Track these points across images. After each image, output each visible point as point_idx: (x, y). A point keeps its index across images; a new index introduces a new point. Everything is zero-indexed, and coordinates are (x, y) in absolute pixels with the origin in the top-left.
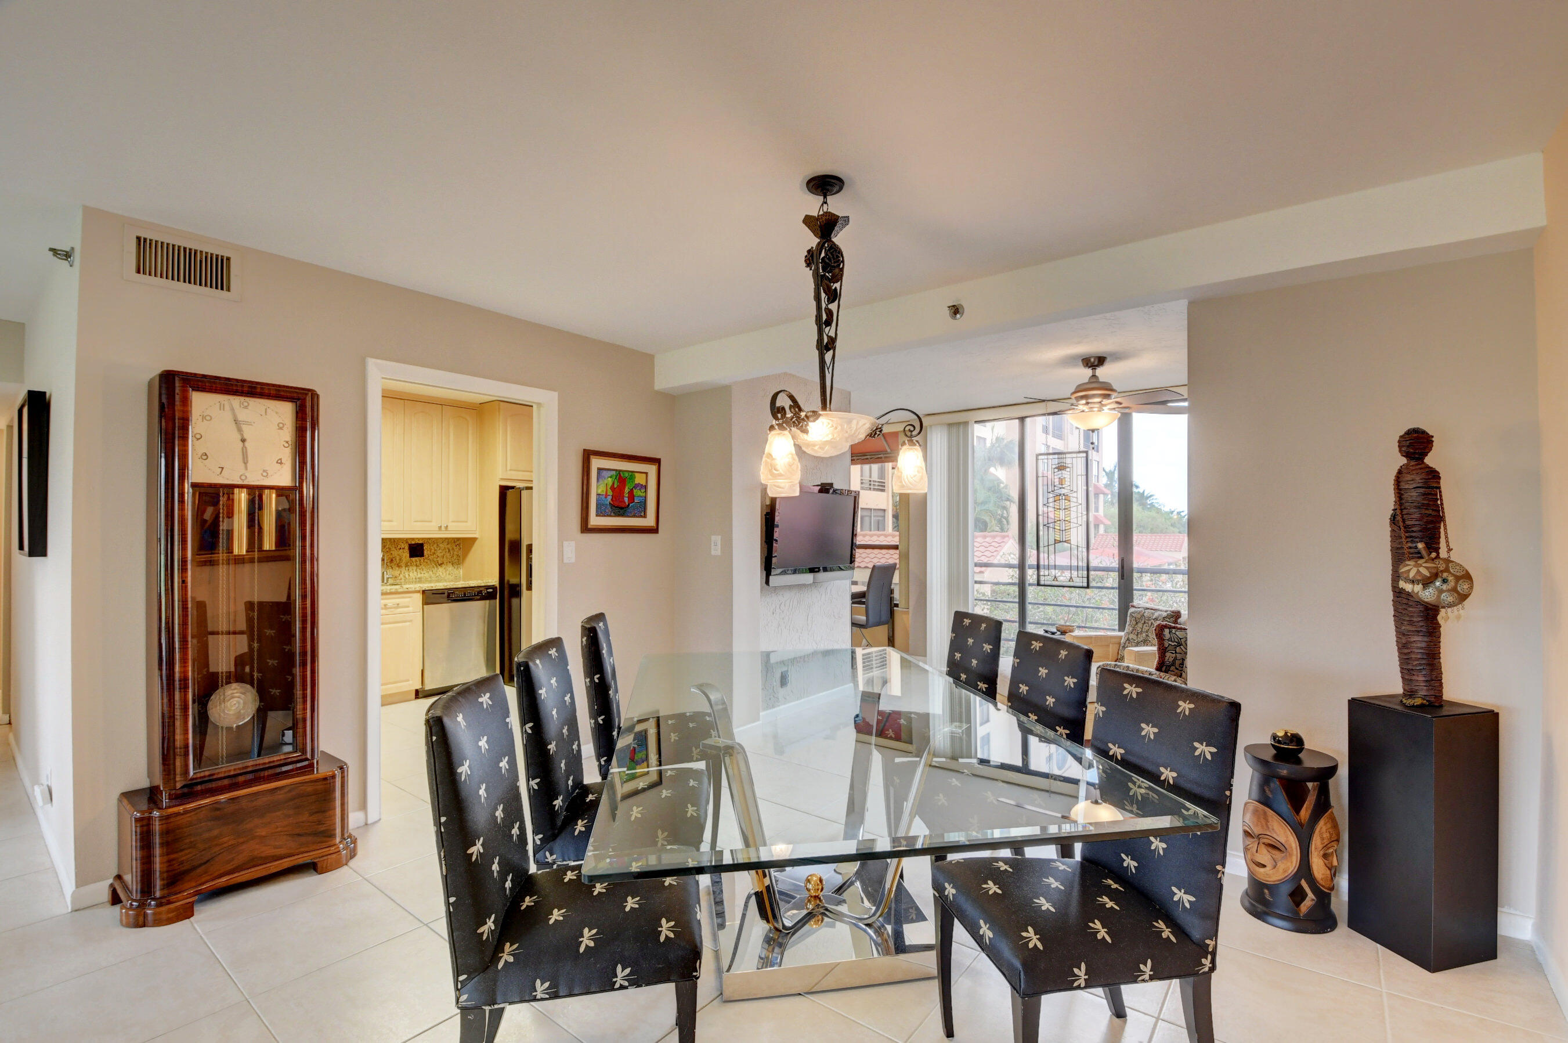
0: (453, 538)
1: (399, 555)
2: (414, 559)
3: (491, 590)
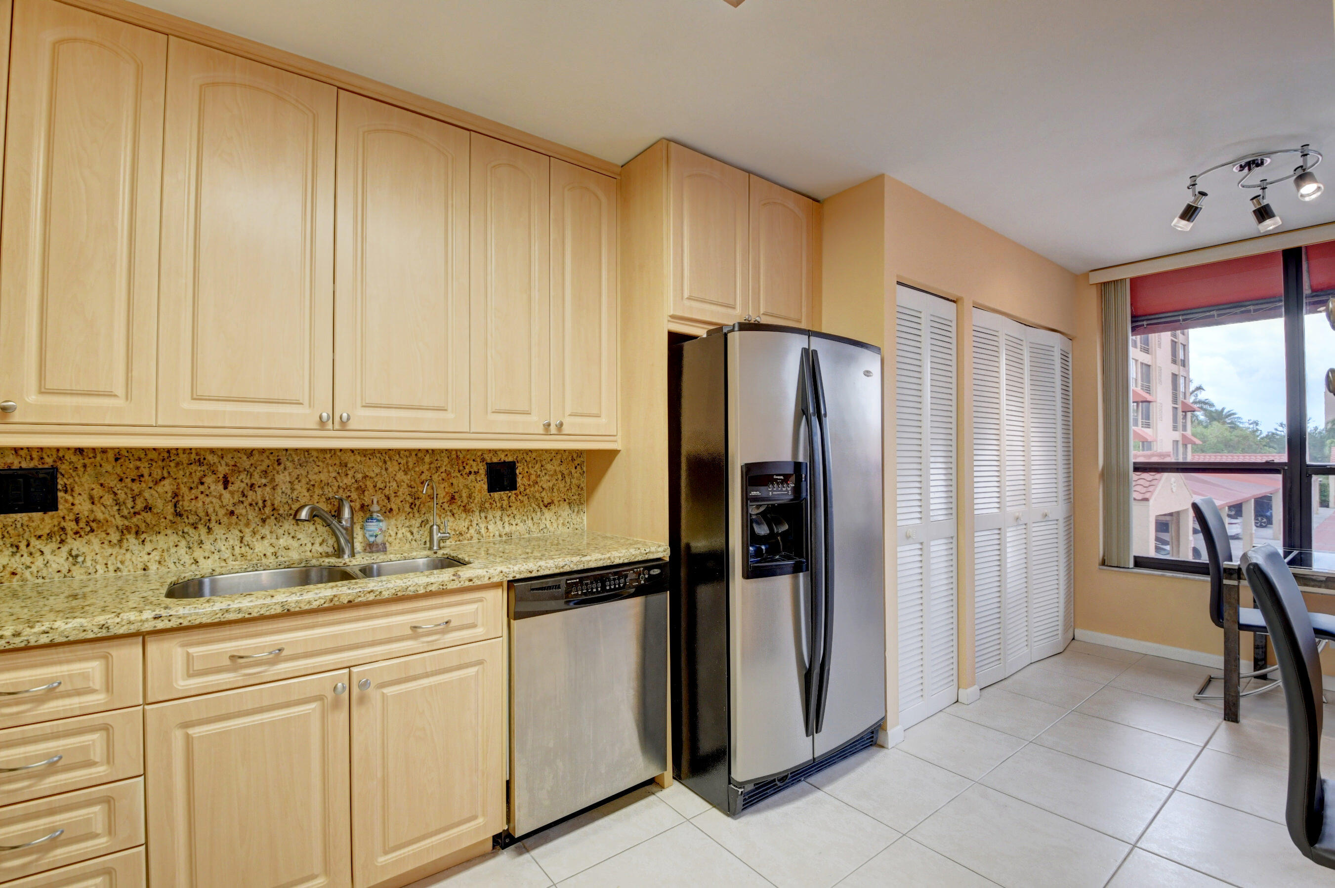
0: (571, 452)
1: (466, 486)
2: (496, 495)
3: (656, 572)
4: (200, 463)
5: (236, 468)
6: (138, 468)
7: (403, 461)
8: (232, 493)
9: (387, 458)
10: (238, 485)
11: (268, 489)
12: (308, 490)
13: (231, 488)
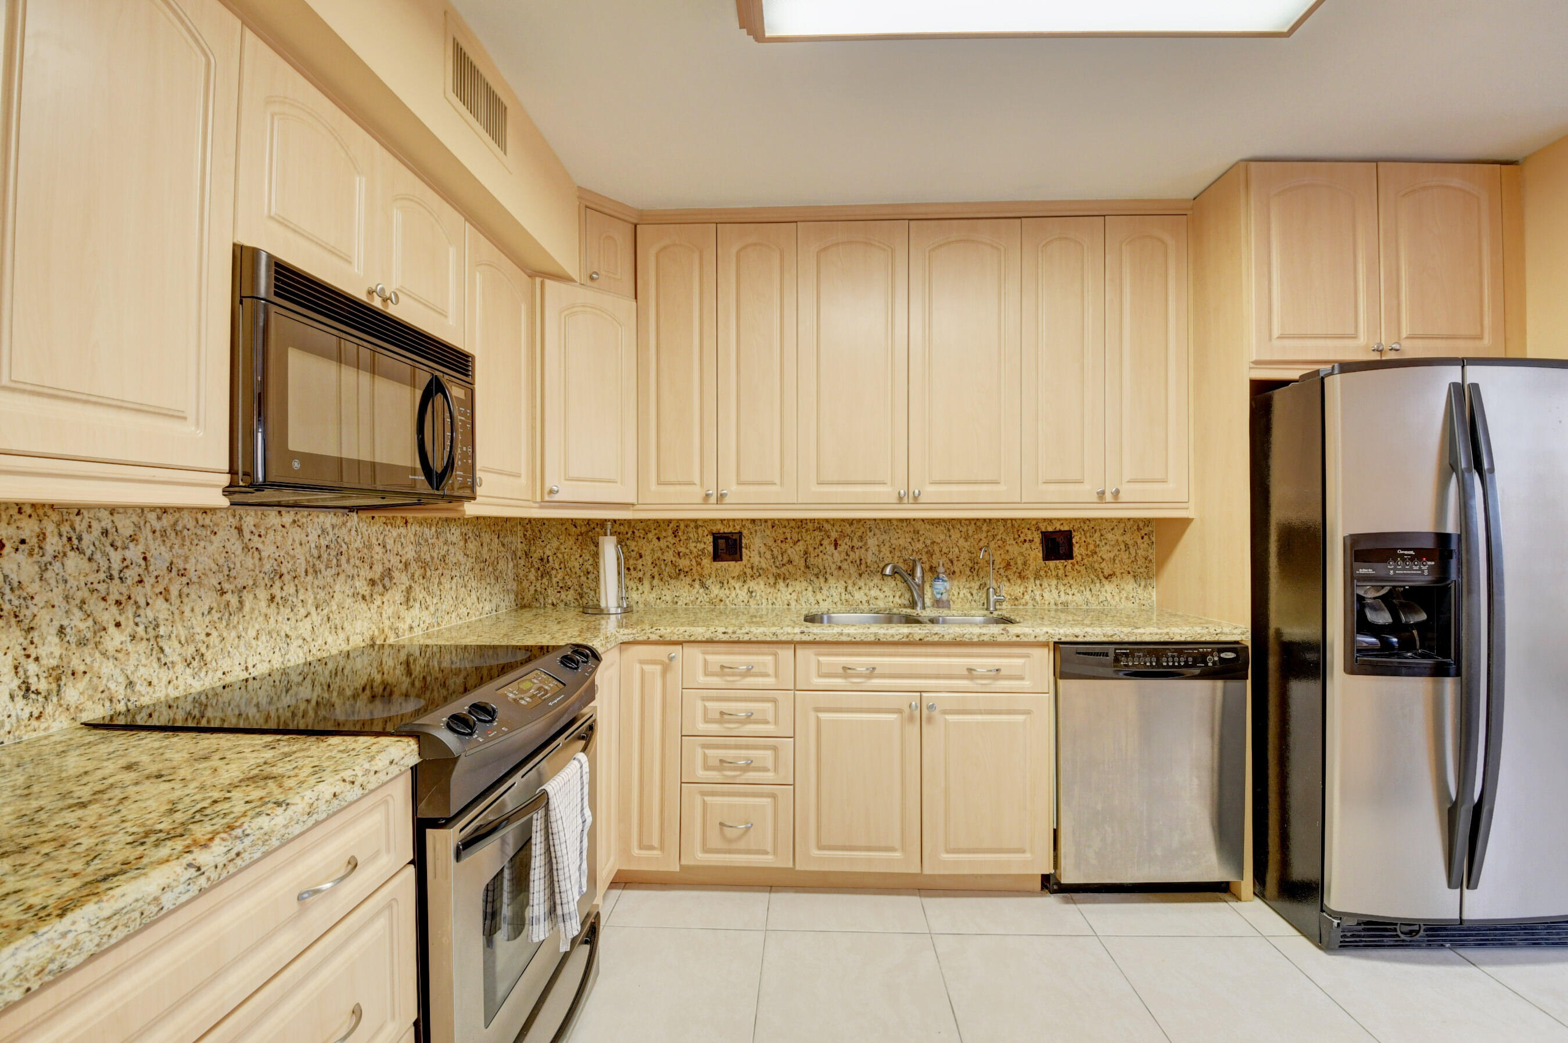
0: (1136, 520)
1: (1021, 554)
2: (1052, 564)
3: (1230, 655)
4: (820, 529)
5: (843, 535)
6: (784, 533)
7: (964, 530)
8: (840, 553)
9: (951, 527)
10: (843, 547)
11: (863, 550)
12: (891, 552)
13: (839, 549)
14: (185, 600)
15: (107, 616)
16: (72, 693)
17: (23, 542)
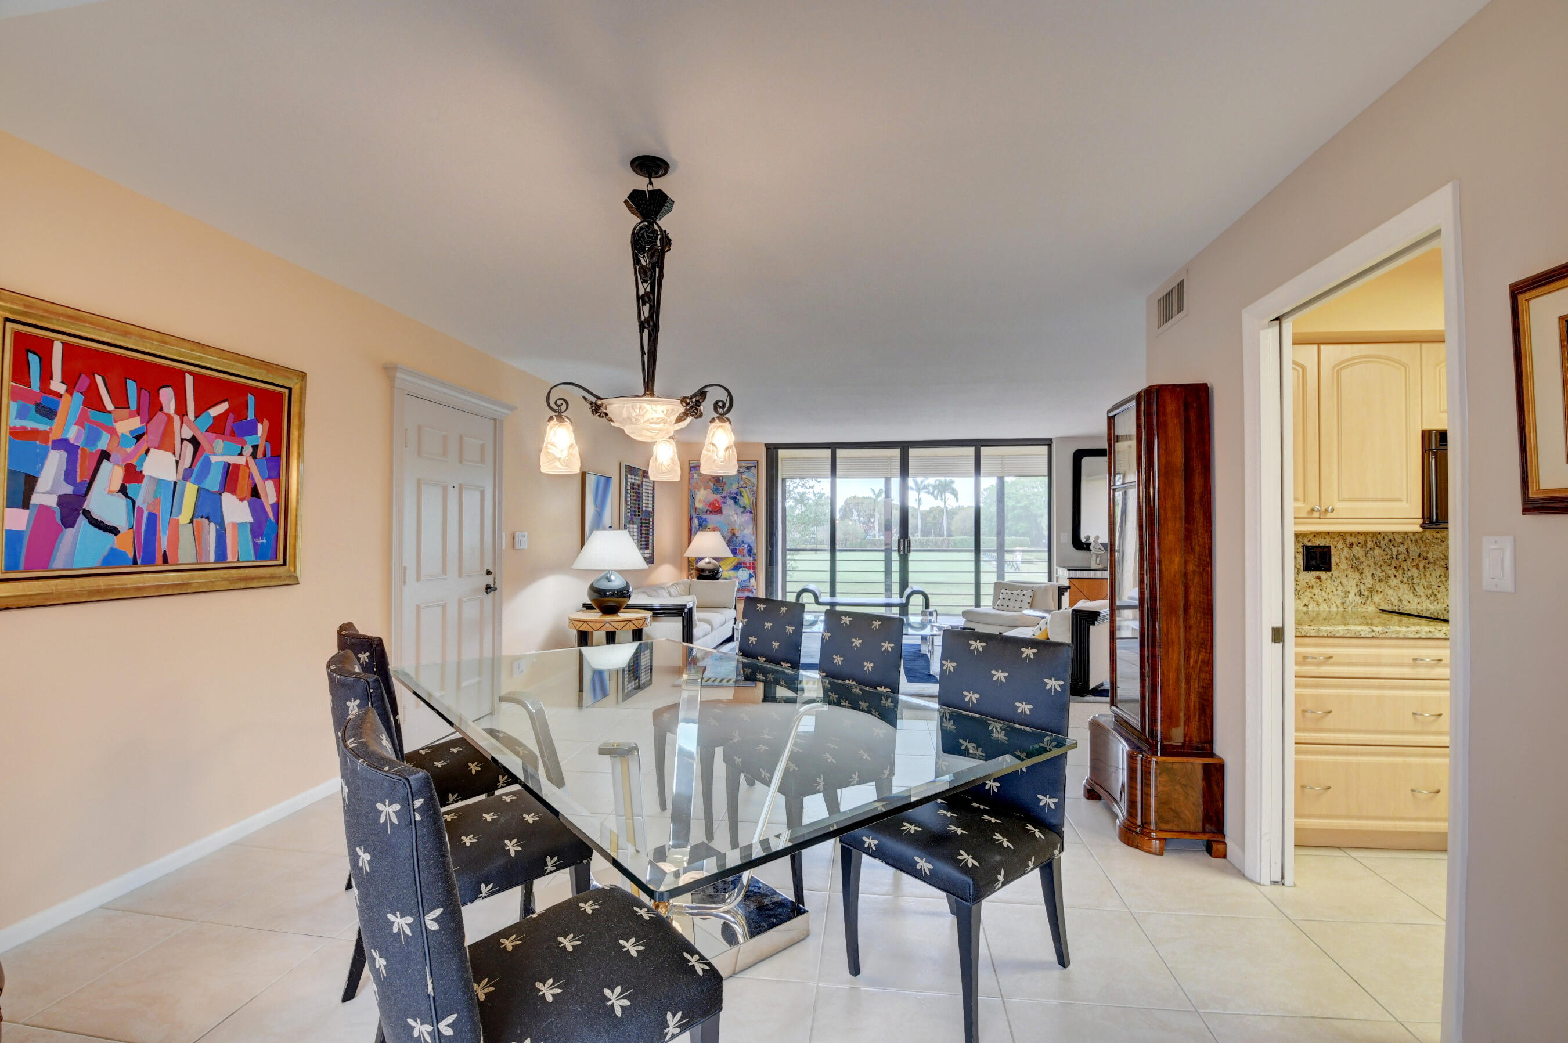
14: (1427, 570)
15: (1391, 572)
16: (1377, 598)
17: (1359, 543)
